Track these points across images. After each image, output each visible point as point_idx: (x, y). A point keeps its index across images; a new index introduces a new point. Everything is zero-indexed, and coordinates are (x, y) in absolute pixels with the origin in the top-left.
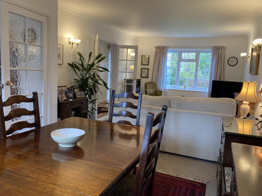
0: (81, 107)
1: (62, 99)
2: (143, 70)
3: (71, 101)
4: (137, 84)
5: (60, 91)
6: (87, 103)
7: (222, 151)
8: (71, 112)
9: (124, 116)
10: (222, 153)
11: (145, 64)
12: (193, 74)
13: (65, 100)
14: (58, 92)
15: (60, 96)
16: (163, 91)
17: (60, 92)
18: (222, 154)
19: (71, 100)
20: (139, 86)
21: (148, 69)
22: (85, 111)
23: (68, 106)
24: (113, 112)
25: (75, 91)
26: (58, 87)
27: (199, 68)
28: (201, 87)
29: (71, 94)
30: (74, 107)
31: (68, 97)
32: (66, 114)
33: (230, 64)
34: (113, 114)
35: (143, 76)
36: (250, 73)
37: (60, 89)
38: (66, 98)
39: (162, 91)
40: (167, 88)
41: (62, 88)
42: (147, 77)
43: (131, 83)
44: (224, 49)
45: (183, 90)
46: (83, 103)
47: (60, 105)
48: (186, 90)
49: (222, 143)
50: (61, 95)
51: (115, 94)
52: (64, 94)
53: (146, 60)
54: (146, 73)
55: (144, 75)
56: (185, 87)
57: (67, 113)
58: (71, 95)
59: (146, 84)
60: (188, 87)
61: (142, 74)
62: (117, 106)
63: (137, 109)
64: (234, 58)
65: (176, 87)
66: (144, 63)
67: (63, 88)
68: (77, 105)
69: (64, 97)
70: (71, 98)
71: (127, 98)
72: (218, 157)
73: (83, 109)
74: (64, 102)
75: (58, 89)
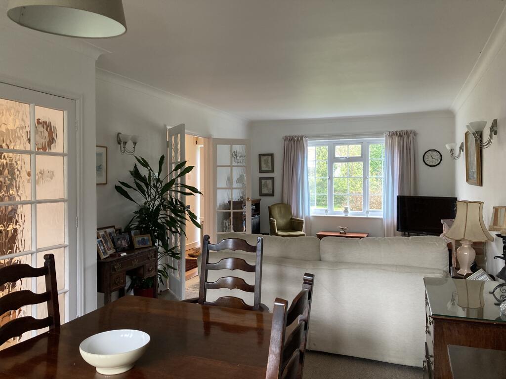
0: (143, 266)
1: (105, 253)
2: (263, 181)
3: (124, 257)
4: (252, 210)
5: (103, 237)
6: (156, 256)
7: (431, 352)
8: (125, 277)
9: (229, 287)
10: (432, 356)
11: (267, 169)
12: (360, 181)
13: (111, 256)
14: (98, 241)
15: (102, 248)
16: (304, 220)
17: (101, 241)
18: (432, 359)
19: (125, 254)
20: (257, 213)
21: (272, 179)
22: (152, 274)
23: (118, 268)
24: (206, 281)
25: (133, 234)
26: (98, 229)
27: (370, 169)
28: (376, 209)
29: (123, 241)
30: (130, 268)
31: (118, 248)
32: (115, 283)
33: (428, 164)
34: (208, 285)
35: (263, 192)
36: (467, 181)
37: (102, 233)
38: (115, 251)
39: (302, 221)
40: (312, 214)
41: (105, 232)
42: (272, 195)
43: (243, 209)
44: (414, 136)
45: (344, 216)
46: (148, 258)
47: (101, 265)
48: (349, 216)
49: (428, 332)
50: (104, 246)
51: (209, 242)
52: (110, 243)
53: (268, 163)
54: (270, 186)
55: (265, 191)
56: (346, 211)
57: (117, 282)
58: (124, 244)
59: (270, 209)
60: (351, 210)
61: (263, 190)
62: (215, 268)
63: (254, 273)
64: (434, 152)
65: (329, 212)
66: (264, 168)
67: (108, 230)
68: (136, 264)
69: (110, 249)
70: (123, 250)
71: (234, 250)
72: (424, 361)
73: (149, 270)
74: (111, 259)
75: (98, 233)
